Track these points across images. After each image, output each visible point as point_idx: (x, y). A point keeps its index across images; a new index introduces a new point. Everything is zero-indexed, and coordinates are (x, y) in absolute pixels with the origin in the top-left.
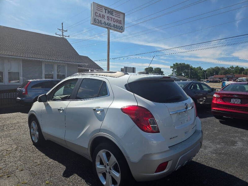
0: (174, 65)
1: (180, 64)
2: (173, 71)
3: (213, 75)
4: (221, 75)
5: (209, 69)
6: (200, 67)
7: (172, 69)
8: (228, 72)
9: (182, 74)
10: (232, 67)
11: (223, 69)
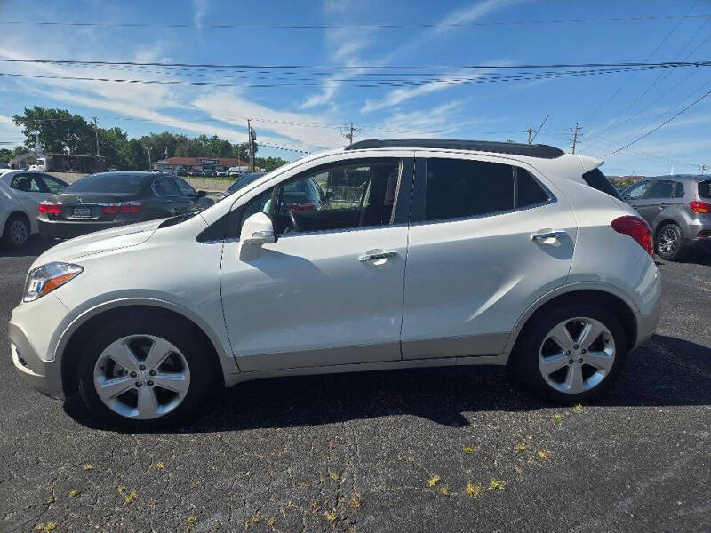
0: (28, 112)
1: (52, 112)
2: (26, 133)
3: (164, 158)
4: (182, 156)
5: (147, 137)
6: (118, 130)
7: (23, 127)
8: (197, 152)
9: (63, 147)
10: (204, 138)
11: (183, 140)
